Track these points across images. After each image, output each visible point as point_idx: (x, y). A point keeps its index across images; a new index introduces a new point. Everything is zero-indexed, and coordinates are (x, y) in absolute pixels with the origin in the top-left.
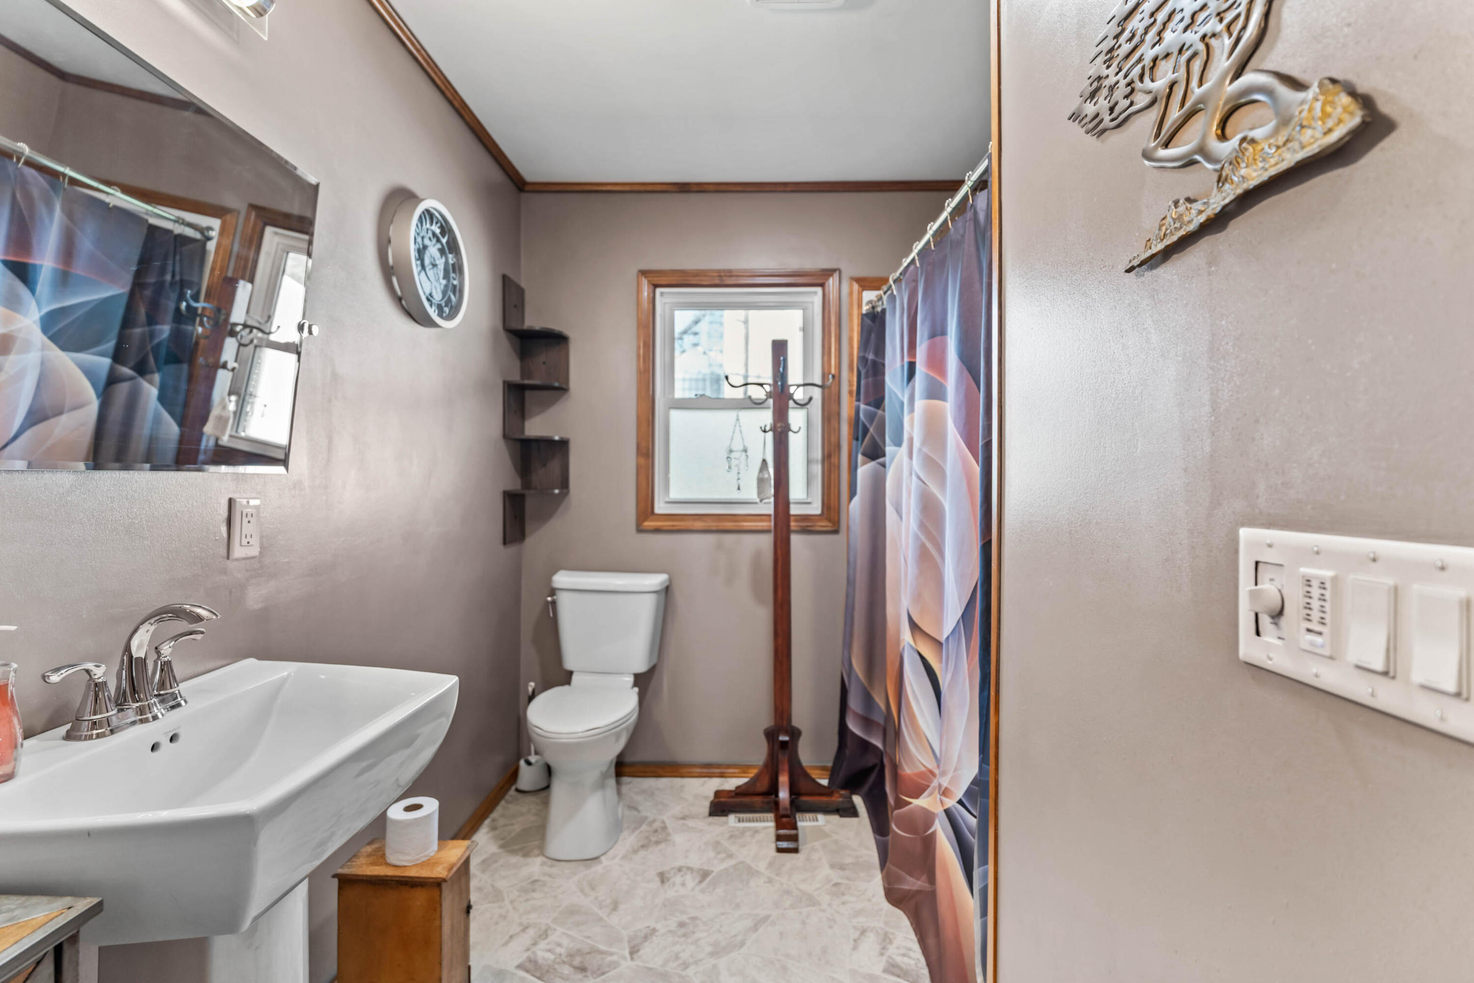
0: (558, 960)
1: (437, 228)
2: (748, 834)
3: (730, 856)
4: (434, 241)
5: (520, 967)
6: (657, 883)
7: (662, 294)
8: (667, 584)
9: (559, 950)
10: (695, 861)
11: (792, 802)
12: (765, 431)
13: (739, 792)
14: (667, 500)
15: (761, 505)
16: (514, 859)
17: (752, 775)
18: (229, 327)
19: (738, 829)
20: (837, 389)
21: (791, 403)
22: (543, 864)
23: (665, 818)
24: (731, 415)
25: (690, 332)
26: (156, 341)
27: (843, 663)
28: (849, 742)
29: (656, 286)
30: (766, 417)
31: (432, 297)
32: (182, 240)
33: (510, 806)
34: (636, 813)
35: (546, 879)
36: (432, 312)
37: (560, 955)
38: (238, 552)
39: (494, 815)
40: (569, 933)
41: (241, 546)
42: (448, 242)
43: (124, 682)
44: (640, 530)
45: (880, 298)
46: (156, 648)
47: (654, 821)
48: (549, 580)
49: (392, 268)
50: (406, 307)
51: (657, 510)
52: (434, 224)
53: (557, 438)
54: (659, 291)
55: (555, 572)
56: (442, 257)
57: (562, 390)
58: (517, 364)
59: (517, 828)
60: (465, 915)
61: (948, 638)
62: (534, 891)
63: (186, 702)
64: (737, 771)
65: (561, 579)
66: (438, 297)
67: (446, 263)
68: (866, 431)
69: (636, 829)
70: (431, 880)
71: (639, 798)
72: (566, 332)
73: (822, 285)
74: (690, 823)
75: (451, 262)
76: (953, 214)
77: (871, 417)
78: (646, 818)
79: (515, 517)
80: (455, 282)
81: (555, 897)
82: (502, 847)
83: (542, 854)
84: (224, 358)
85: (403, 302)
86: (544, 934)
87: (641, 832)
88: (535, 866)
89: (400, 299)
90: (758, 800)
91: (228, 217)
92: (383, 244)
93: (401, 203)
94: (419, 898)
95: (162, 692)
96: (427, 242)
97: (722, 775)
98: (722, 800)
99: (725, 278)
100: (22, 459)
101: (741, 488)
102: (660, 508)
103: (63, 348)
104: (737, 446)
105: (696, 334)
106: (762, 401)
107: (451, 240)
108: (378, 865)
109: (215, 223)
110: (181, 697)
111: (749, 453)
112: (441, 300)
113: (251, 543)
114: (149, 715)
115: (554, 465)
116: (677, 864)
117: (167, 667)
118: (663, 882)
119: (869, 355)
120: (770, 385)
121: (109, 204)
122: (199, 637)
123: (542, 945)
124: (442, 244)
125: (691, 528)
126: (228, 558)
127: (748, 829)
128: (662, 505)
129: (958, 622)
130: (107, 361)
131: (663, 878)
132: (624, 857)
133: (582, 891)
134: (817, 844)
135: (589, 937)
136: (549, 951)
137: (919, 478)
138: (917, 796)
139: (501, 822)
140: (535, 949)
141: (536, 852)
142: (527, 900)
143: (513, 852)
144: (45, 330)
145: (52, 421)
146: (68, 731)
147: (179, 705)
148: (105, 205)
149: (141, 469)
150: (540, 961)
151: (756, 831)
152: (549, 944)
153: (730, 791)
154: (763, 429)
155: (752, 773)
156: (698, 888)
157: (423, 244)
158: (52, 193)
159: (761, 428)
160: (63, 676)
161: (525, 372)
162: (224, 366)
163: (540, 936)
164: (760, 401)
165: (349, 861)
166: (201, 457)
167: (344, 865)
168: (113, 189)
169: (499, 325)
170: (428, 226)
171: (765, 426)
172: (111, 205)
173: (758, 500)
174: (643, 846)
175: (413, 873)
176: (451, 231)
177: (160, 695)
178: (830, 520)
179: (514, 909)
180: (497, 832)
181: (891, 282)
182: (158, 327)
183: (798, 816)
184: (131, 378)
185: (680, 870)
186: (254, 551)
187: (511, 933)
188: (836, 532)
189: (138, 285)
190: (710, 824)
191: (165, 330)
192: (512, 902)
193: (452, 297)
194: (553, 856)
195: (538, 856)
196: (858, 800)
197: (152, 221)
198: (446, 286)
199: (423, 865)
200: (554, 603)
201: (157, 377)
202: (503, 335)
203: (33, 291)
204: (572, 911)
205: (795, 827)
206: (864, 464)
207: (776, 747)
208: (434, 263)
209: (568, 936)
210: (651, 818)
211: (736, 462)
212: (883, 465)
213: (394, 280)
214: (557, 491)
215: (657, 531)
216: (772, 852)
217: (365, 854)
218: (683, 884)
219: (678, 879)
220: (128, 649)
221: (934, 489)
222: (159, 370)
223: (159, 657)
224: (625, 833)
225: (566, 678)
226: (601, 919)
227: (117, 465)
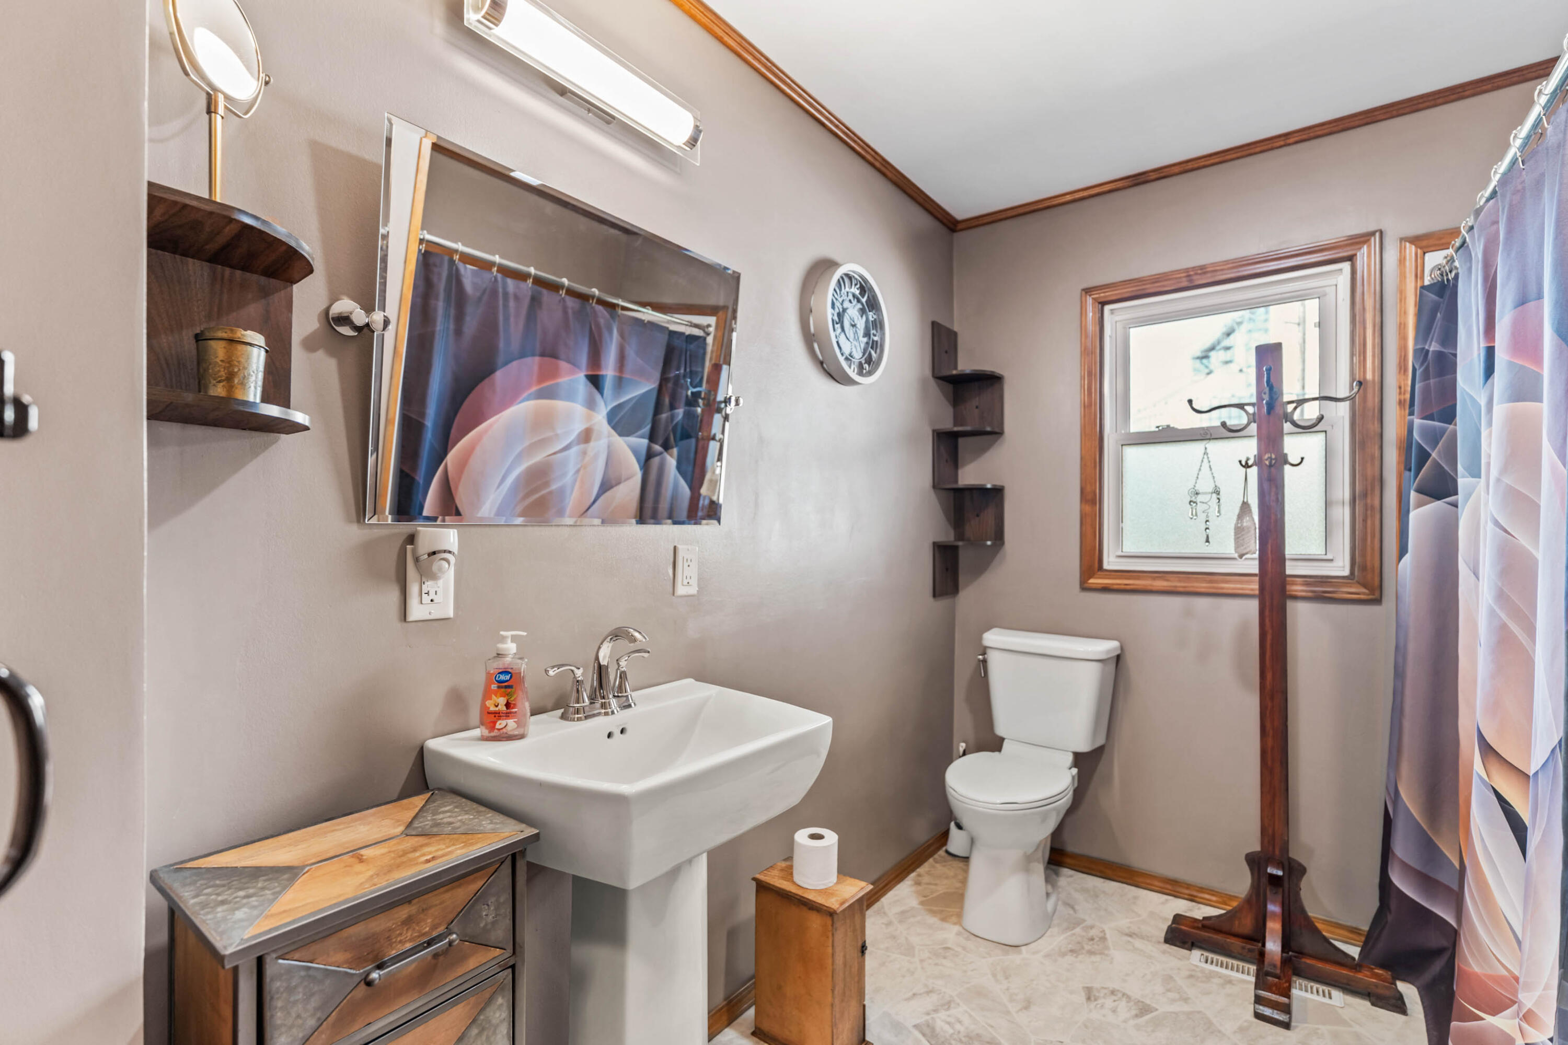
0: (955, 1036)
1: (856, 290)
2: (1216, 981)
3: (1186, 1000)
4: (855, 302)
5: (916, 1026)
6: (1082, 997)
7: (1112, 311)
8: (1119, 652)
9: (958, 1027)
10: (1135, 989)
11: (1285, 962)
12: (1247, 466)
13: (1206, 924)
14: (1120, 553)
15: (1240, 561)
16: (933, 920)
17: (1229, 908)
18: (716, 405)
19: (1203, 971)
20: (1377, 400)
21: (1287, 427)
22: (958, 934)
23: (1106, 927)
24: (1197, 448)
25: (1218, 348)
26: (675, 422)
27: (1387, 788)
28: (1393, 904)
29: (1103, 304)
30: (1249, 448)
31: (852, 357)
32: (691, 338)
33: (938, 865)
34: (1071, 912)
35: (959, 949)
36: (852, 372)
37: (959, 1032)
38: (681, 590)
39: (921, 870)
40: (972, 1013)
41: (683, 585)
42: (866, 302)
43: (595, 682)
44: (1084, 588)
45: (1451, 260)
46: (617, 660)
47: (1092, 927)
48: (981, 639)
49: (814, 335)
50: (827, 368)
51: (1106, 566)
52: (853, 286)
53: (989, 486)
54: (1107, 308)
55: (988, 628)
56: (862, 316)
57: (997, 433)
58: (950, 410)
59: (941, 889)
60: (860, 954)
61: (1536, 773)
62: (945, 958)
63: (635, 704)
64: (1214, 898)
65: (992, 638)
66: (858, 355)
67: (867, 320)
68: (1424, 456)
69: (1068, 929)
70: (825, 908)
71: (1078, 896)
72: (998, 370)
73: (1351, 259)
74: (1138, 943)
75: (871, 319)
76: (1550, 108)
77: (1434, 437)
78: (1084, 921)
79: (947, 570)
80: (876, 338)
81: (965, 971)
82: (922, 903)
83: (959, 923)
84: (713, 432)
85: (825, 366)
86: (948, 1005)
87: (1074, 934)
88: (949, 933)
89: (822, 363)
90: (1236, 943)
91: (721, 313)
92: (805, 312)
93: (822, 274)
94: (815, 922)
95: (620, 695)
96: (846, 304)
97: (1192, 899)
98: (1183, 927)
99: (1195, 277)
100: (598, 518)
101: (1210, 540)
102: (1110, 562)
103: (621, 435)
104: (1205, 485)
105: (1228, 348)
106: (1242, 427)
107: (870, 297)
108: (786, 881)
109: (712, 320)
110: (632, 700)
111: (1222, 496)
112: (862, 358)
113: (690, 584)
114: (610, 710)
115: (989, 516)
116: (1111, 985)
117: (623, 676)
118: (1089, 999)
119: (1430, 345)
120: (1253, 405)
121: (644, 321)
122: (646, 655)
123: (943, 1015)
124: (862, 304)
125: (1150, 588)
126: (673, 594)
127: (1220, 976)
128: (1112, 559)
129: (1553, 751)
130: (645, 442)
131: (1090, 994)
132: (1047, 956)
133: (994, 975)
134: (1324, 1029)
135: (992, 1027)
136: (949, 1023)
137: (1497, 523)
138: (1494, 1012)
139: (926, 879)
140: (935, 1015)
141: (954, 919)
142: (936, 964)
143: (933, 913)
144: (610, 421)
145: (615, 489)
146: (562, 713)
147: (630, 706)
148: (641, 321)
149: (666, 524)
150: (938, 1030)
151: (1230, 981)
152: (949, 1016)
153: (1196, 920)
154: (1244, 463)
155: (1229, 906)
156: (1132, 1022)
157: (843, 308)
158: (612, 322)
159: (1240, 462)
160: (555, 672)
161: (957, 420)
162: (714, 438)
163: (943, 1005)
164: (1239, 428)
165: (766, 870)
166: (700, 514)
167: (762, 872)
168: (647, 309)
169: (928, 372)
170: (847, 289)
171: (1248, 459)
172: (646, 322)
173: (1236, 556)
174: (1072, 951)
175: (811, 896)
176: (871, 289)
177: (618, 696)
178: (1365, 586)
179: (923, 968)
180: (920, 888)
181: (1463, 232)
182: (677, 411)
183: (1298, 982)
184: (661, 453)
185: (1113, 992)
186: (693, 590)
187: (914, 991)
188: (1378, 601)
189: (663, 380)
190: (1164, 952)
191: (680, 412)
192: (922, 961)
193: (873, 352)
194: (969, 928)
195: (955, 924)
196: (1409, 991)
197: (673, 328)
198: (867, 343)
199: (820, 892)
200: (985, 661)
201: (675, 451)
202: (932, 381)
203: (602, 394)
204: (981, 992)
205: (1288, 996)
206: (1419, 505)
207: (1264, 880)
208: (853, 323)
209: (971, 1016)
210: (1089, 922)
211: (1205, 507)
212: (1455, 505)
213: (816, 346)
214: (989, 543)
215: (1106, 589)
216: (1249, 1015)
217: (780, 868)
218: (1114, 1011)
219: (1109, 1002)
220: (597, 658)
221: (1523, 540)
222: (676, 446)
223: (619, 667)
224: (1054, 930)
225: (995, 744)
226: (1008, 1012)
227: (652, 521)
